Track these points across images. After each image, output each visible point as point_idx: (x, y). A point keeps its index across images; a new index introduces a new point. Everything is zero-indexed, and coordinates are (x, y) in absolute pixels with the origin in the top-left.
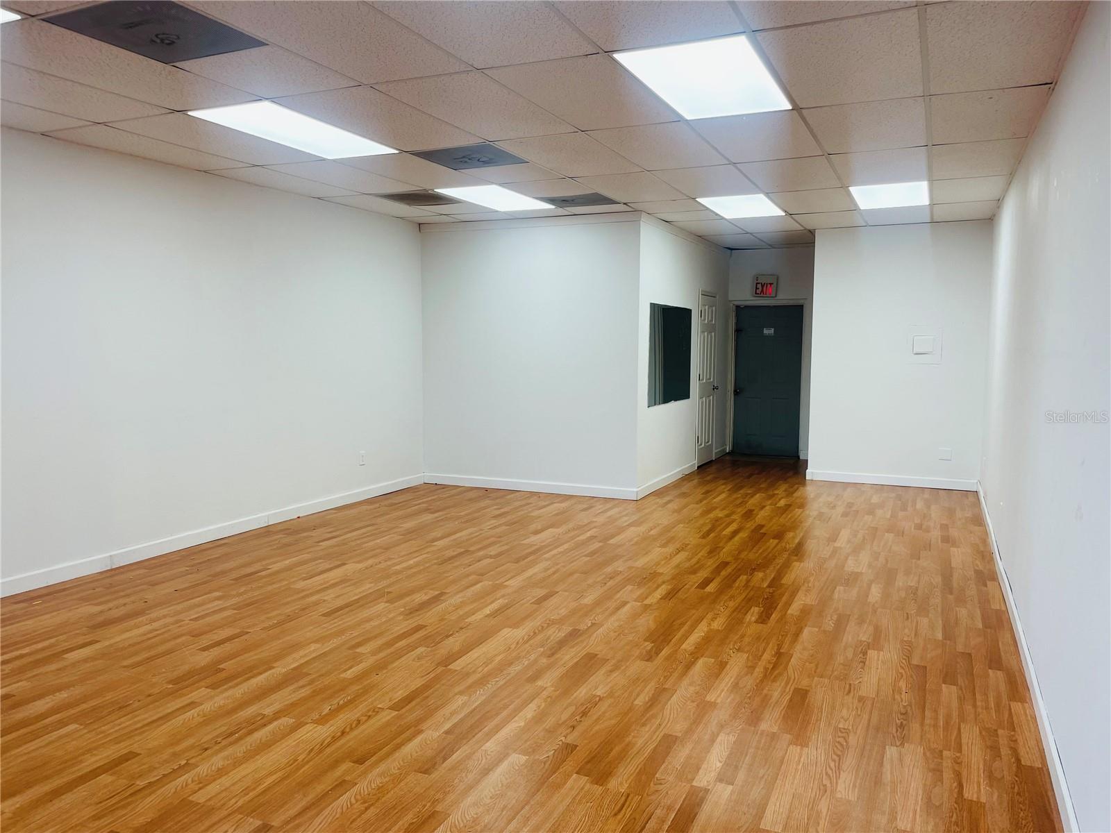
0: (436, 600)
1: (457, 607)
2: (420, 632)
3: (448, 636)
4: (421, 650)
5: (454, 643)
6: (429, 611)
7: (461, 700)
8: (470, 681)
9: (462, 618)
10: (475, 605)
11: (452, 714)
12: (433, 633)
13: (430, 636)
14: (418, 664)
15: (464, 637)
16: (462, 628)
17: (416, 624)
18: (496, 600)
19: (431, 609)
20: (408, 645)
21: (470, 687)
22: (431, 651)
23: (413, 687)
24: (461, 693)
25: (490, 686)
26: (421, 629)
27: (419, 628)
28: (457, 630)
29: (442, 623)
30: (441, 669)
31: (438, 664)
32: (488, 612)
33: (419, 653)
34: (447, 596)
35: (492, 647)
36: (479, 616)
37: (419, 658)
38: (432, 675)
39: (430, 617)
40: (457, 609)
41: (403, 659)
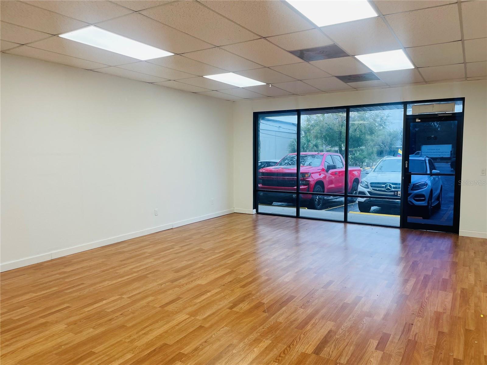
0: (235, 304)
1: (224, 298)
2: (243, 284)
3: (231, 282)
4: (242, 276)
5: (229, 279)
6: (239, 296)
7: (229, 262)
8: (225, 266)
9: (222, 291)
10: (213, 299)
11: (232, 259)
12: (237, 284)
13: (238, 282)
14: (242, 271)
15: (224, 281)
16: (224, 285)
17: (245, 288)
18: (200, 302)
19: (238, 297)
20: (247, 279)
21: (225, 265)
22: (238, 276)
23: (243, 265)
24: (228, 263)
25: (219, 265)
26: (242, 286)
27: (243, 286)
28: (226, 285)
29: (232, 289)
30: (235, 270)
31: (235, 271)
32: (208, 294)
33: (243, 275)
34: (227, 307)
35: (213, 276)
36: (213, 292)
37: (242, 273)
38: (237, 268)
39: (239, 293)
40: (224, 296)
41: (248, 274)
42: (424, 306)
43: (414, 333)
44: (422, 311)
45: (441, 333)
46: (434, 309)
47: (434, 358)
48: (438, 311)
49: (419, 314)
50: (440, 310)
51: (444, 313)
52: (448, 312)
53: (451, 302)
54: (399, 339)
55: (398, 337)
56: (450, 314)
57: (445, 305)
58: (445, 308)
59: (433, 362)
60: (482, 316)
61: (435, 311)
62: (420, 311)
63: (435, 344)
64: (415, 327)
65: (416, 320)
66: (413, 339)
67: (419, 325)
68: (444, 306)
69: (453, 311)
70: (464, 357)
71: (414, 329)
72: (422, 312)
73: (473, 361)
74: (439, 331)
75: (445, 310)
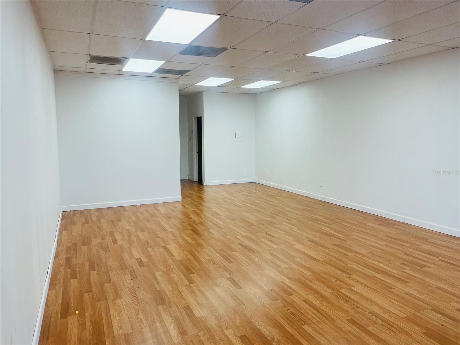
42: (135, 299)
43: (126, 274)
44: (133, 294)
45: (109, 281)
46: (124, 300)
47: (107, 266)
48: (119, 300)
49: (133, 290)
50: (118, 301)
51: (114, 300)
52: (110, 303)
53: (112, 318)
54: (133, 267)
55: (134, 268)
56: (107, 301)
57: (117, 310)
58: (115, 306)
59: (107, 264)
60: (77, 312)
61: (123, 298)
62: (135, 293)
63: (110, 273)
64: (129, 278)
65: (132, 283)
66: (125, 270)
67: (128, 281)
68: (116, 308)
69: (106, 306)
70: (89, 274)
71: (128, 277)
72: (132, 292)
73: (84, 273)
74: (111, 282)
75: (114, 304)
